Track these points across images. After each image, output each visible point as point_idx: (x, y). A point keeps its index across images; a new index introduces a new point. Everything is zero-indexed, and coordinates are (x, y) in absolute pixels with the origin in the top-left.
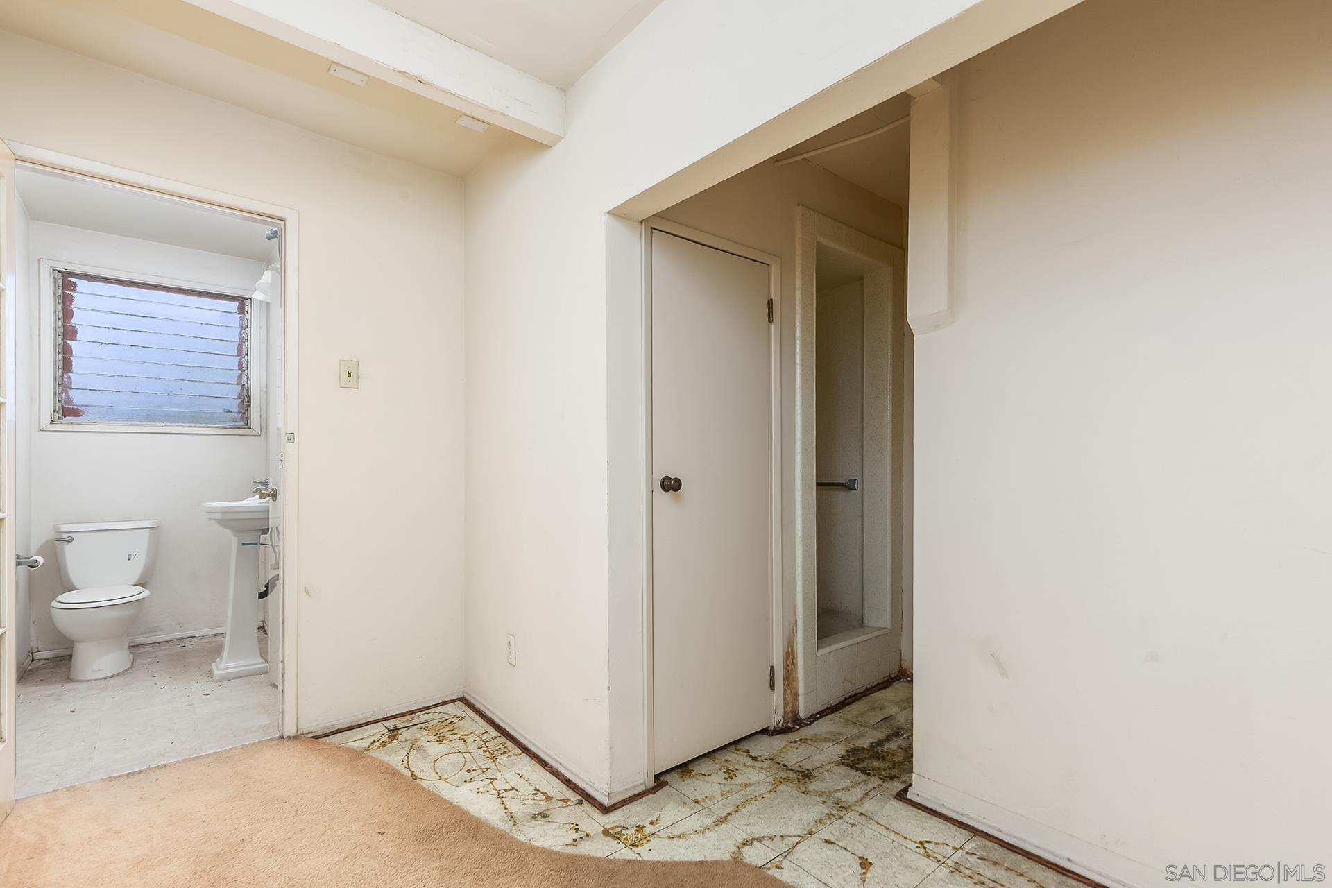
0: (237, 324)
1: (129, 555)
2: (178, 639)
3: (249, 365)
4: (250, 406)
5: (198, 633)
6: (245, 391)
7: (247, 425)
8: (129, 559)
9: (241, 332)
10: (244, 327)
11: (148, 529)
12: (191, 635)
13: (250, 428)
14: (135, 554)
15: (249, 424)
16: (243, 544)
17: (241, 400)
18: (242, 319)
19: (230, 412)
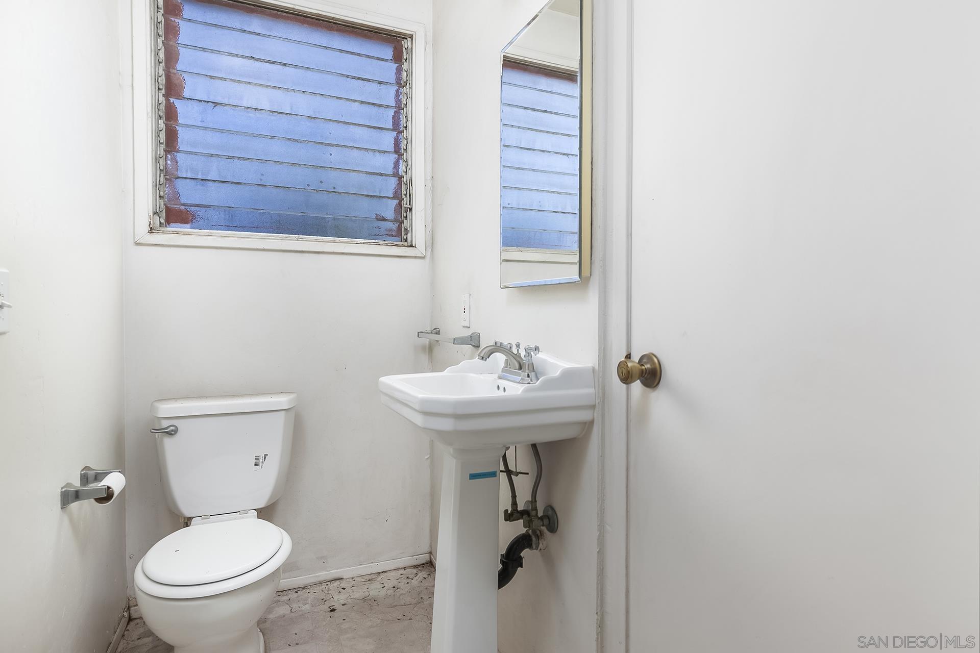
0: (392, 78)
1: (257, 458)
2: (321, 583)
3: (409, 145)
4: (411, 210)
5: (346, 572)
6: (404, 186)
7: (406, 240)
8: (257, 464)
9: (397, 91)
10: (402, 83)
11: (283, 412)
12: (337, 576)
13: (411, 246)
14: (266, 455)
15: (409, 240)
16: (473, 476)
17: (397, 201)
18: (399, 71)
19: (384, 219)
